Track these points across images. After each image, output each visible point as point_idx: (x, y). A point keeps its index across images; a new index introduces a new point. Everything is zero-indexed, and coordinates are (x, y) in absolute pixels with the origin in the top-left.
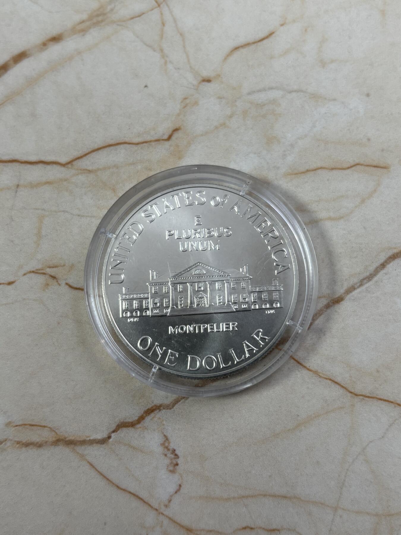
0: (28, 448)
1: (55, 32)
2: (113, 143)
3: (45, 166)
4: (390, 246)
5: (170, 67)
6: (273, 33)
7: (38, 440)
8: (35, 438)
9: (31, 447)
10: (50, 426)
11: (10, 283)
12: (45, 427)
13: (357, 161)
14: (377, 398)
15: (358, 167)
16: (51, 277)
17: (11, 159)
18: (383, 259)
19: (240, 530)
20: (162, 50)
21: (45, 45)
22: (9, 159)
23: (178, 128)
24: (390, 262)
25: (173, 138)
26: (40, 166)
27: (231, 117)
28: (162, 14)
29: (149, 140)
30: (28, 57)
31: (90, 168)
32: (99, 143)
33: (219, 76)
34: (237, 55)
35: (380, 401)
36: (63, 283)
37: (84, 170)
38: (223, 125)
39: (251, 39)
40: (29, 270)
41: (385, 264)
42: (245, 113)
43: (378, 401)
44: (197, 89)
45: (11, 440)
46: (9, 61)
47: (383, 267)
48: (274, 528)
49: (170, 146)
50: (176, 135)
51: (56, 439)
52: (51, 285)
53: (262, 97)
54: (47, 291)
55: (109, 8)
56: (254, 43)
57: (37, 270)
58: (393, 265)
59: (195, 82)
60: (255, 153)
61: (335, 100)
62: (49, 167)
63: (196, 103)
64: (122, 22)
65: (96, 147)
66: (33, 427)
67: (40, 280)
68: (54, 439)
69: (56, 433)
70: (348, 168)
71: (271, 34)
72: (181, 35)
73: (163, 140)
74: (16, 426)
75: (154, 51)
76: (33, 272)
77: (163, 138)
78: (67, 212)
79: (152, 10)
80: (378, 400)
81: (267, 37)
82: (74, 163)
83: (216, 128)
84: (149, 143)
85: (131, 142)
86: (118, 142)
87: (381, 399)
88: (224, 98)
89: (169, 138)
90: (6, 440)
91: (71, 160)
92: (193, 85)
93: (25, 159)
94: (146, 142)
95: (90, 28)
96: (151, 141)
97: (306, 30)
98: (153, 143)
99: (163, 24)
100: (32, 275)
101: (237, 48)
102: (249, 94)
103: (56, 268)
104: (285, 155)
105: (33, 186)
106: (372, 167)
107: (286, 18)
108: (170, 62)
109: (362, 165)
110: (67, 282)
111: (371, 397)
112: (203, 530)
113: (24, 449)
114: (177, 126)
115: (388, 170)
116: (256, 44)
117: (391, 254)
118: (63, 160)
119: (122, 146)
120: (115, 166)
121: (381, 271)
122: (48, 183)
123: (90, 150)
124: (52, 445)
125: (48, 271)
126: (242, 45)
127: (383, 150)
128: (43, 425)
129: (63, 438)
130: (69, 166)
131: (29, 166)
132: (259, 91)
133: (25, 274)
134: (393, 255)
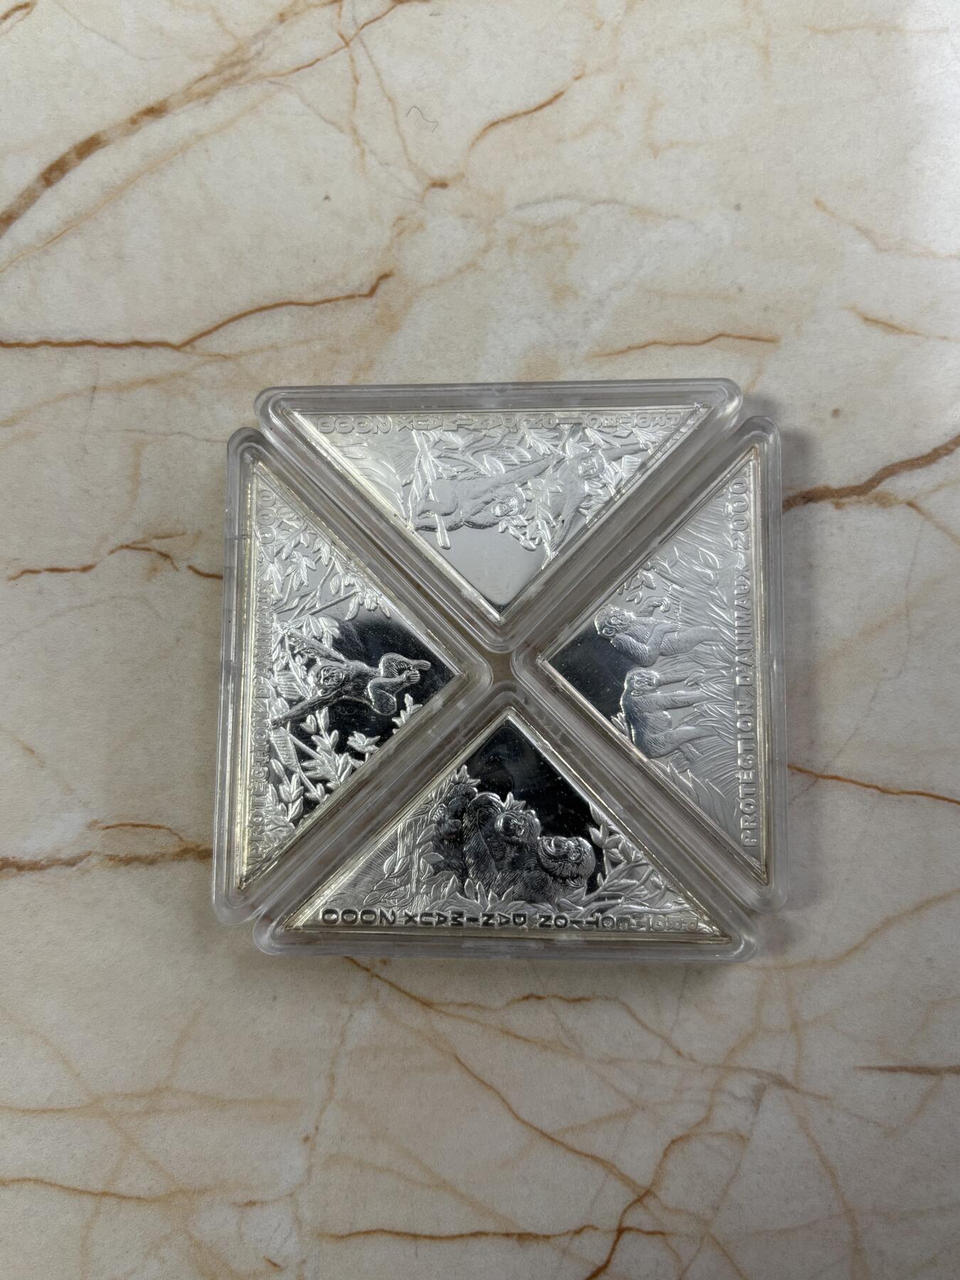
0: (129, 867)
1: (151, 100)
2: (269, 304)
3: (145, 350)
5: (370, 159)
6: (562, 93)
7: (147, 852)
8: (144, 850)
9: (136, 864)
10: (169, 826)
11: (86, 569)
12: (159, 827)
13: (720, 329)
15: (721, 340)
16: (160, 556)
17: (80, 340)
19: (519, 1001)
20: (355, 131)
21: (134, 122)
22: (76, 340)
23: (387, 272)
25: (380, 292)
26: (135, 351)
27: (486, 250)
28: (352, 60)
29: (335, 297)
30: (103, 147)
31: (226, 351)
32: (242, 304)
33: (462, 175)
34: (494, 135)
36: (182, 565)
37: (215, 355)
38: (472, 265)
39: (519, 106)
40: (120, 544)
42: (512, 243)
44: (422, 201)
45: (99, 854)
46: (68, 153)
48: (580, 996)
49: (375, 306)
50: (384, 287)
51: (180, 849)
52: (161, 570)
53: (543, 213)
54: (154, 581)
55: (254, 49)
56: (526, 113)
57: (134, 543)
59: (418, 189)
60: (532, 318)
61: (677, 217)
62: (151, 352)
63: (421, 227)
64: (279, 79)
65: (237, 312)
66: (138, 830)
67: (139, 561)
68: (177, 849)
69: (181, 838)
70: (704, 342)
71: (557, 96)
72: (390, 100)
73: (360, 296)
74: (108, 828)
75: (342, 131)
76: (127, 547)
77: (361, 293)
78: (187, 434)
79: (335, 52)
81: (549, 103)
82: (198, 343)
83: (459, 271)
84: (335, 303)
85: (301, 301)
86: (276, 302)
88: (472, 215)
89: (373, 291)
90: (89, 854)
91: (191, 337)
92: (416, 195)
93: (107, 337)
94: (329, 301)
95: (219, 89)
96: (337, 299)
97: (622, 87)
98: (342, 303)
99: (357, 81)
100: (125, 552)
101: (494, 124)
102: (519, 207)
103: (170, 539)
104: (587, 320)
105: (122, 388)
106: (747, 340)
107: (585, 65)
108: (371, 151)
109: (728, 336)
110: (191, 563)
112: (452, 1003)
113: (123, 869)
114: (387, 270)
115: (776, 344)
116: (529, 115)
118: (175, 338)
119: (284, 309)
120: (272, 347)
122: (150, 381)
123: (226, 318)
124: (173, 860)
125: (156, 544)
126: (505, 117)
127: (766, 309)
128: (157, 824)
129: (193, 846)
130: (188, 349)
131: (113, 352)
132: (538, 202)
133: (112, 552)
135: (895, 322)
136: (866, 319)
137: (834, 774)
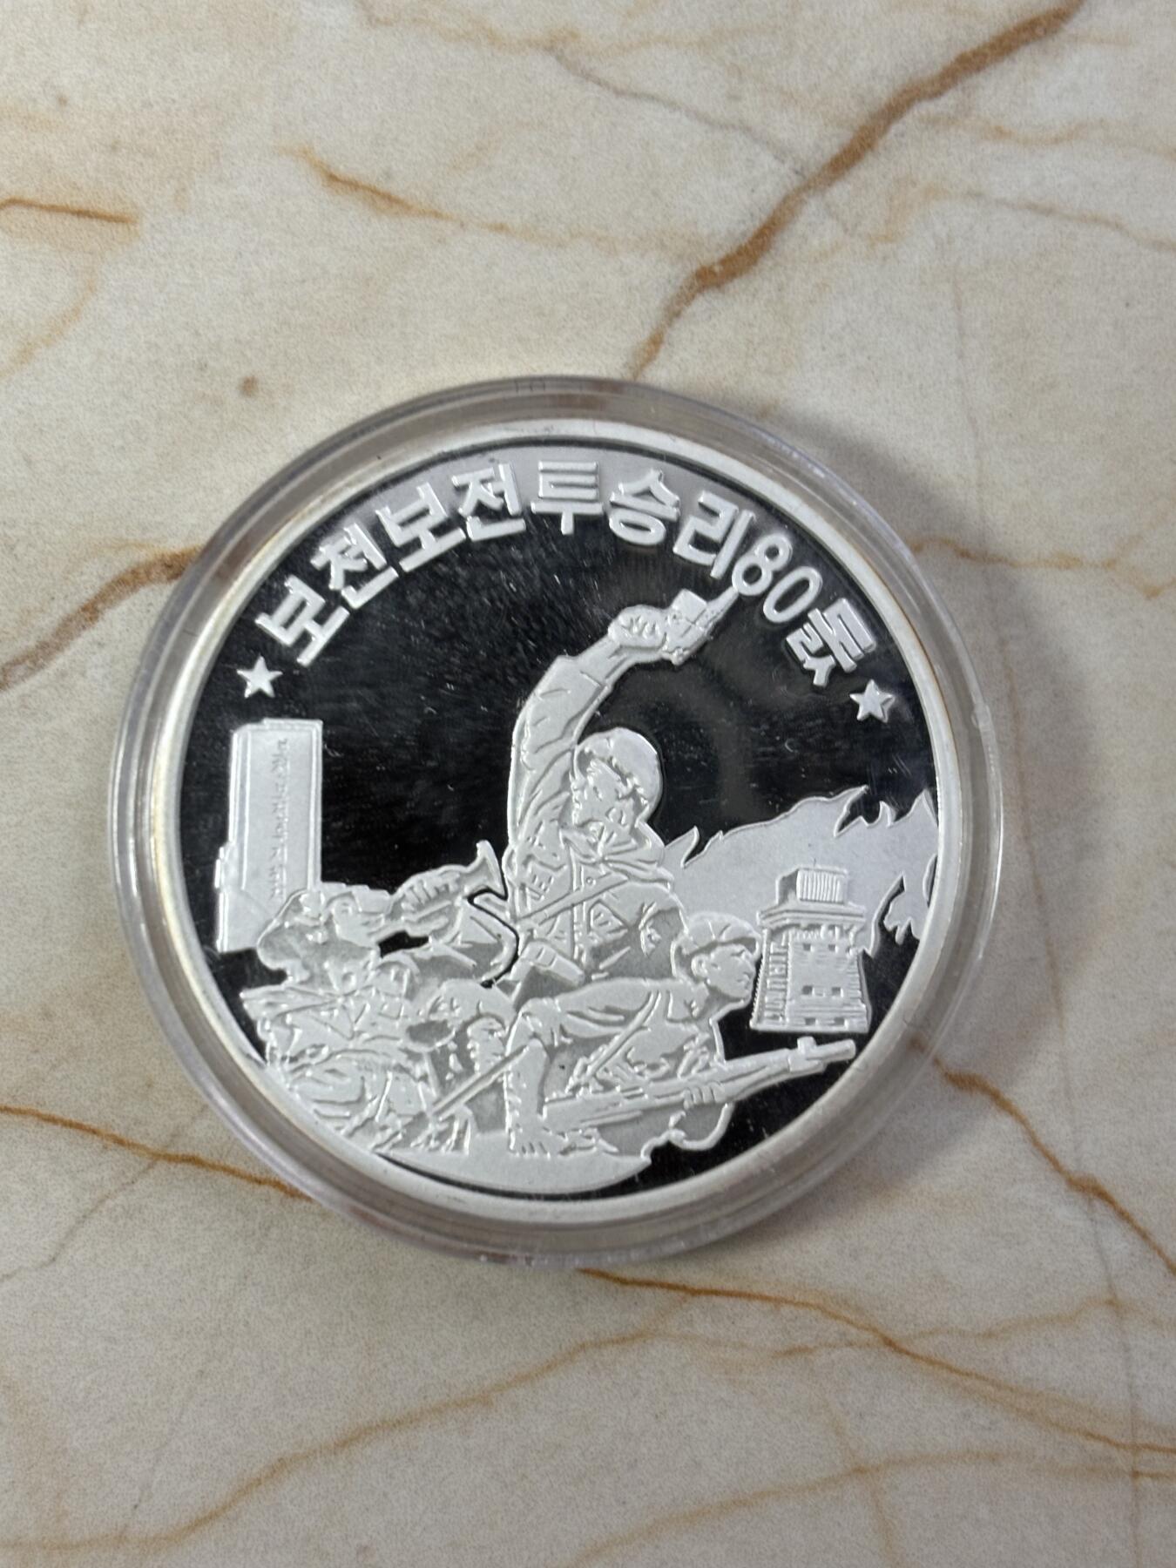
4: (125, 536)
13: (12, 189)
14: (39, 1116)
15: (16, 212)
18: (93, 587)
24: (121, 598)
35: (48, 1128)
41: (100, 606)
43: (42, 1127)
47: (91, 619)
58: (130, 609)
80: (44, 1124)
87: (52, 1120)
106: (69, 216)
109: (29, 205)
111: (20, 1112)
115: (132, 228)
117: (126, 566)
121: (85, 633)
127: (114, 148)
134: (134, 572)
135: (396, 188)
136: (332, 178)
137: (189, 1151)
